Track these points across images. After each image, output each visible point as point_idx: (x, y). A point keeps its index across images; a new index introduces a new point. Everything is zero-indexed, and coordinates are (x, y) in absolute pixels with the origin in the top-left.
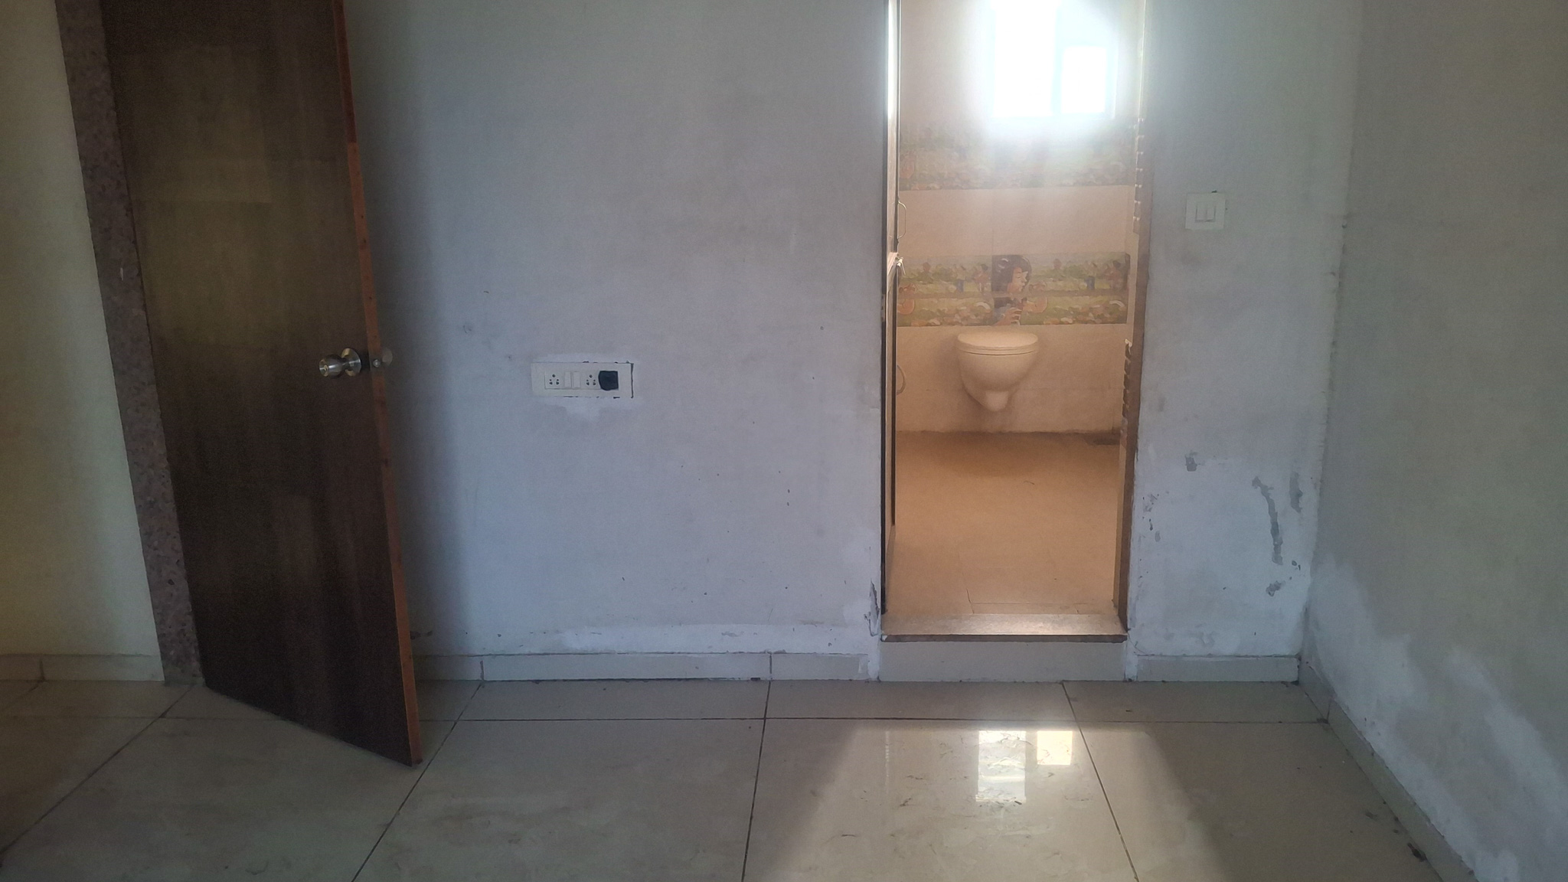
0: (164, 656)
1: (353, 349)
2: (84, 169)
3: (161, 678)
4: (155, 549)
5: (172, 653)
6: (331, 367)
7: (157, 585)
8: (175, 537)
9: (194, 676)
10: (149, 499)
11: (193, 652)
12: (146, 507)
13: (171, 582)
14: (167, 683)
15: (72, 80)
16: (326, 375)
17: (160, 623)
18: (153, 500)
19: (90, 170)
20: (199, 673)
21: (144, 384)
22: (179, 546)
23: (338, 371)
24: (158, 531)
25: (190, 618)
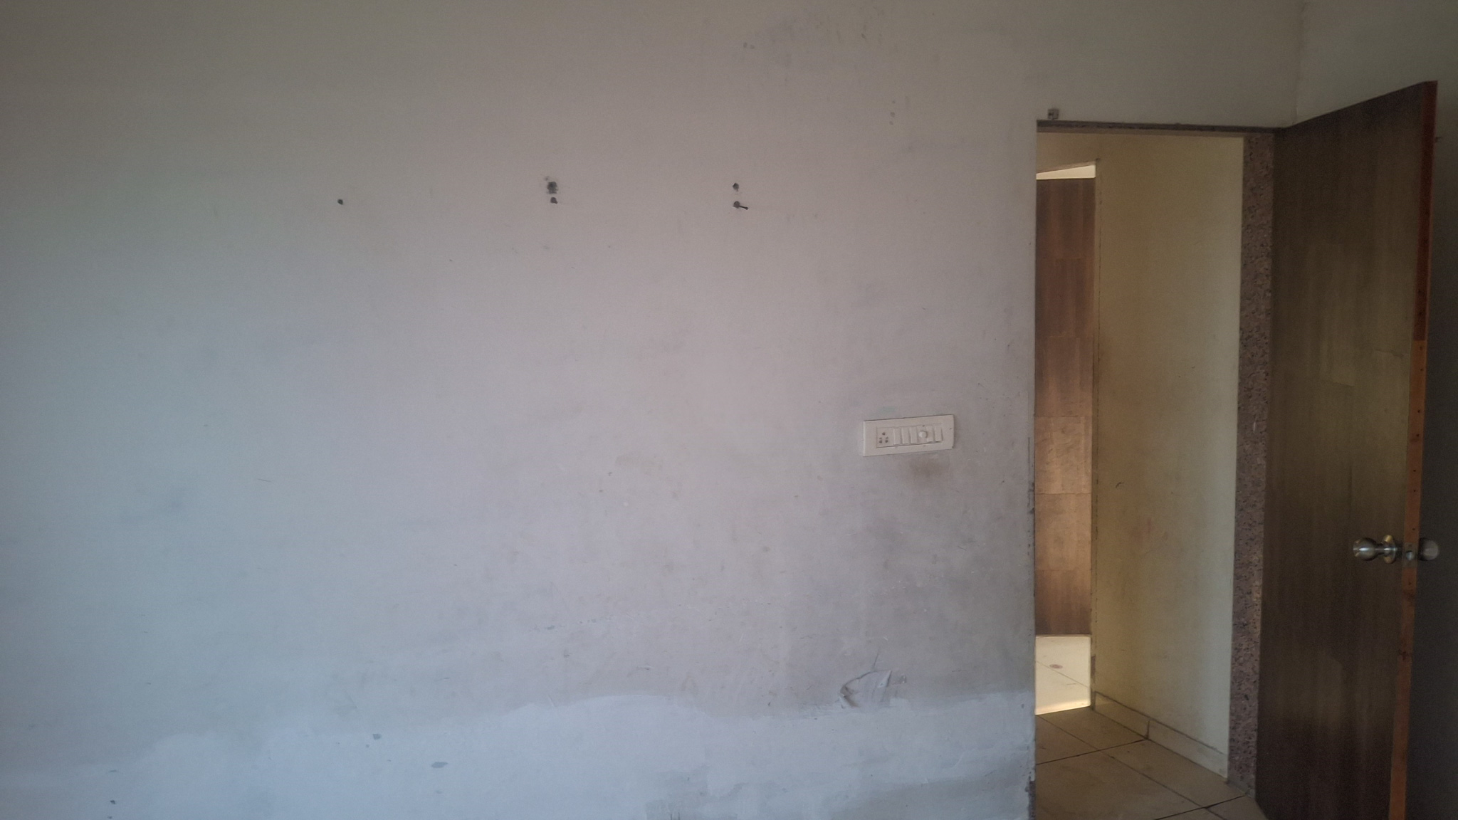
0: (1231, 758)
1: (1394, 539)
2: (1241, 339)
3: (1226, 776)
4: (1241, 664)
5: (1237, 758)
6: (1363, 549)
7: (1236, 697)
8: (1256, 660)
9: (1249, 786)
10: (1243, 620)
11: (1252, 765)
12: (1240, 626)
13: (1246, 697)
14: (1228, 782)
15: (1244, 266)
16: (1357, 555)
17: (1233, 728)
18: (1245, 622)
19: (1245, 340)
20: (1253, 784)
21: (1255, 522)
22: (1257, 668)
23: (1370, 554)
24: (1245, 650)
25: (1255, 734)
